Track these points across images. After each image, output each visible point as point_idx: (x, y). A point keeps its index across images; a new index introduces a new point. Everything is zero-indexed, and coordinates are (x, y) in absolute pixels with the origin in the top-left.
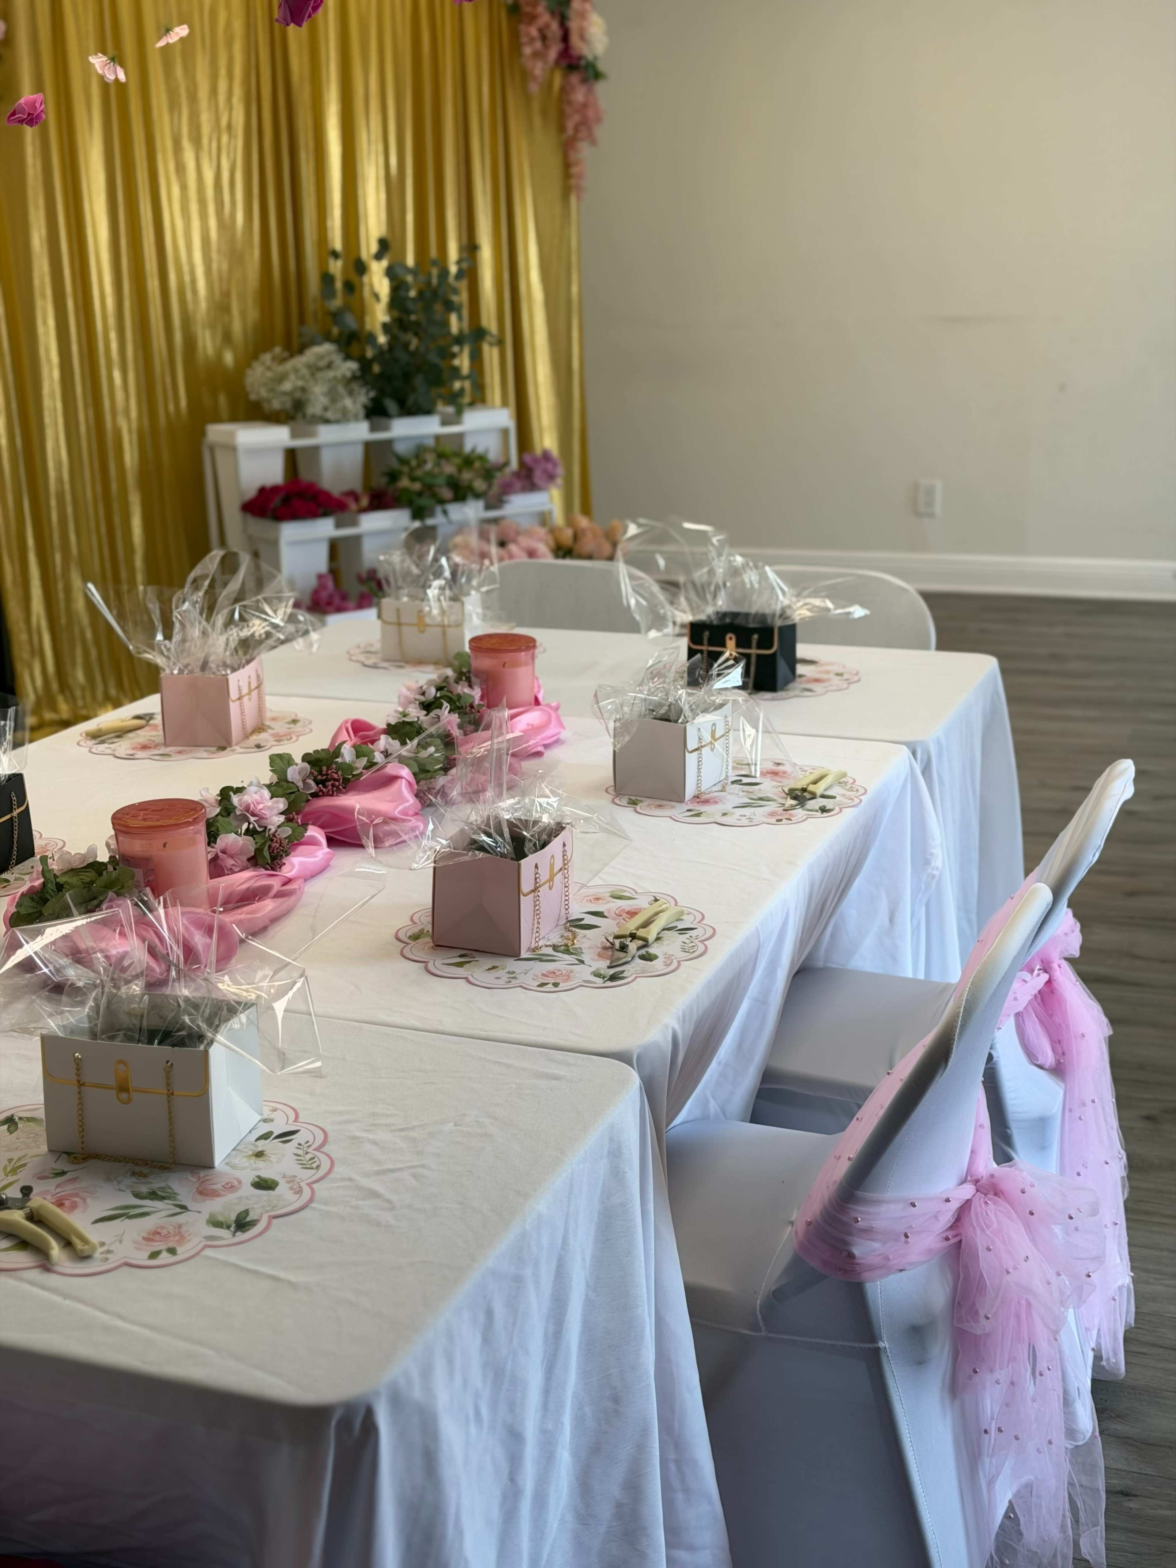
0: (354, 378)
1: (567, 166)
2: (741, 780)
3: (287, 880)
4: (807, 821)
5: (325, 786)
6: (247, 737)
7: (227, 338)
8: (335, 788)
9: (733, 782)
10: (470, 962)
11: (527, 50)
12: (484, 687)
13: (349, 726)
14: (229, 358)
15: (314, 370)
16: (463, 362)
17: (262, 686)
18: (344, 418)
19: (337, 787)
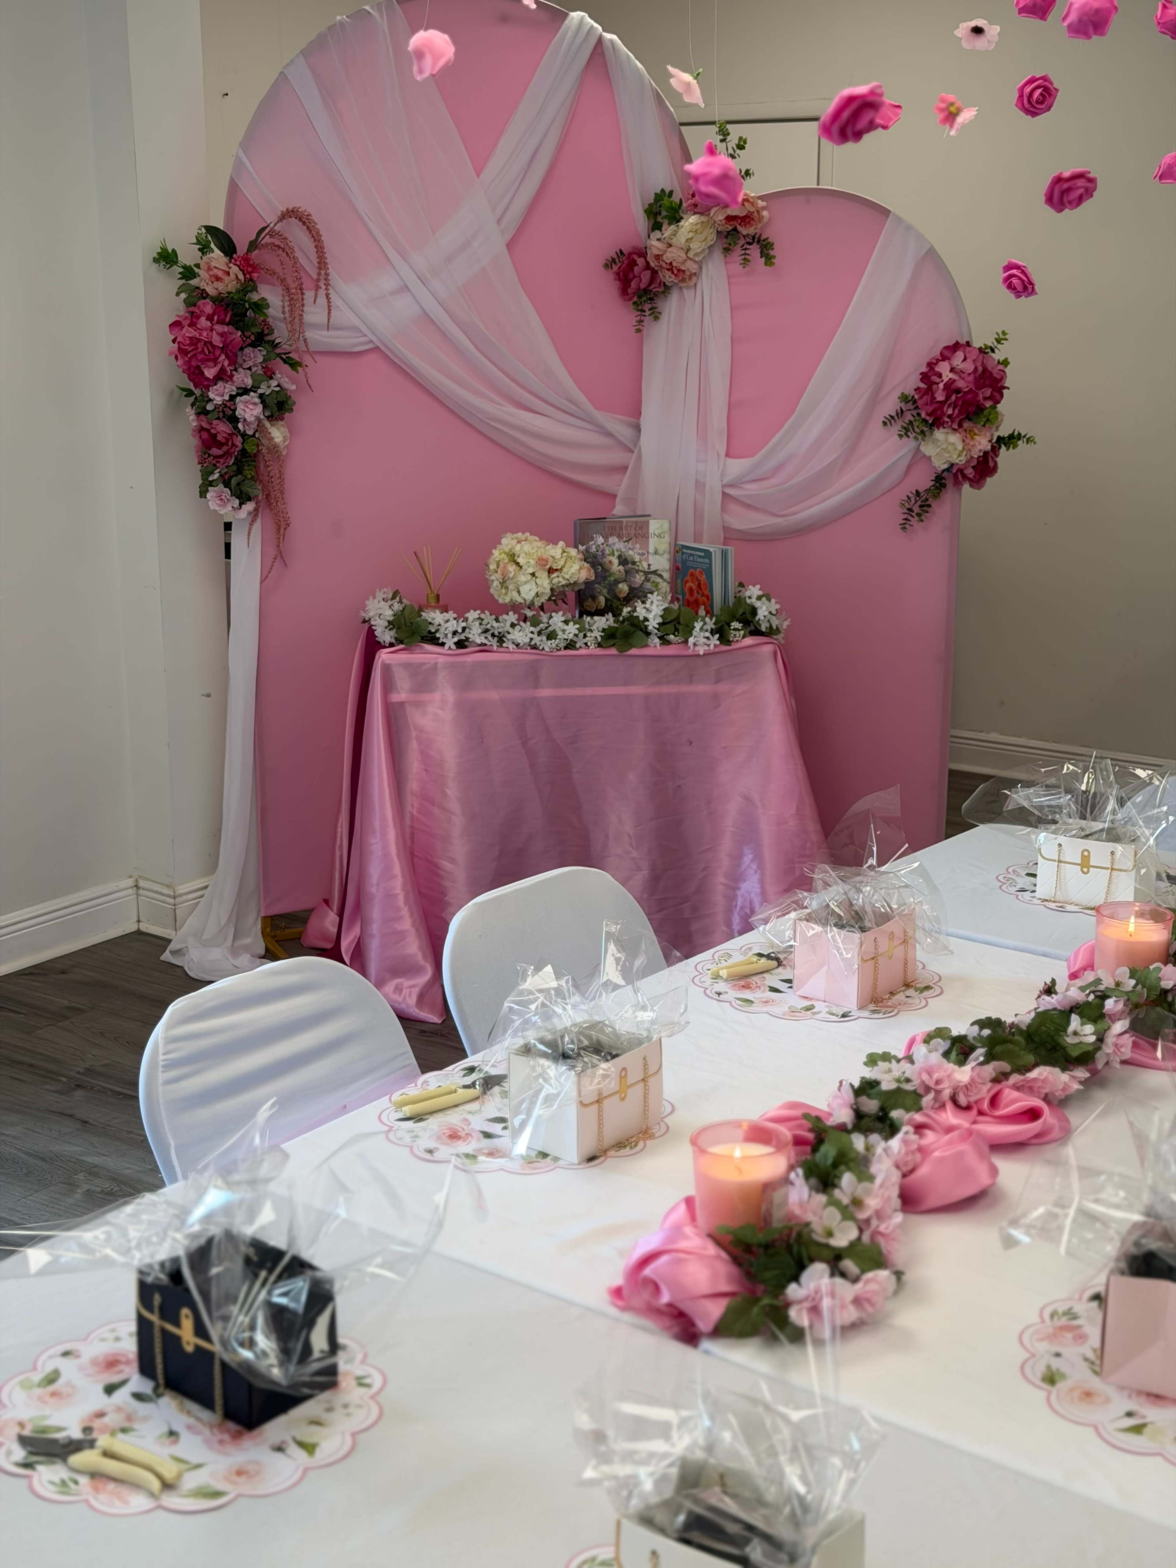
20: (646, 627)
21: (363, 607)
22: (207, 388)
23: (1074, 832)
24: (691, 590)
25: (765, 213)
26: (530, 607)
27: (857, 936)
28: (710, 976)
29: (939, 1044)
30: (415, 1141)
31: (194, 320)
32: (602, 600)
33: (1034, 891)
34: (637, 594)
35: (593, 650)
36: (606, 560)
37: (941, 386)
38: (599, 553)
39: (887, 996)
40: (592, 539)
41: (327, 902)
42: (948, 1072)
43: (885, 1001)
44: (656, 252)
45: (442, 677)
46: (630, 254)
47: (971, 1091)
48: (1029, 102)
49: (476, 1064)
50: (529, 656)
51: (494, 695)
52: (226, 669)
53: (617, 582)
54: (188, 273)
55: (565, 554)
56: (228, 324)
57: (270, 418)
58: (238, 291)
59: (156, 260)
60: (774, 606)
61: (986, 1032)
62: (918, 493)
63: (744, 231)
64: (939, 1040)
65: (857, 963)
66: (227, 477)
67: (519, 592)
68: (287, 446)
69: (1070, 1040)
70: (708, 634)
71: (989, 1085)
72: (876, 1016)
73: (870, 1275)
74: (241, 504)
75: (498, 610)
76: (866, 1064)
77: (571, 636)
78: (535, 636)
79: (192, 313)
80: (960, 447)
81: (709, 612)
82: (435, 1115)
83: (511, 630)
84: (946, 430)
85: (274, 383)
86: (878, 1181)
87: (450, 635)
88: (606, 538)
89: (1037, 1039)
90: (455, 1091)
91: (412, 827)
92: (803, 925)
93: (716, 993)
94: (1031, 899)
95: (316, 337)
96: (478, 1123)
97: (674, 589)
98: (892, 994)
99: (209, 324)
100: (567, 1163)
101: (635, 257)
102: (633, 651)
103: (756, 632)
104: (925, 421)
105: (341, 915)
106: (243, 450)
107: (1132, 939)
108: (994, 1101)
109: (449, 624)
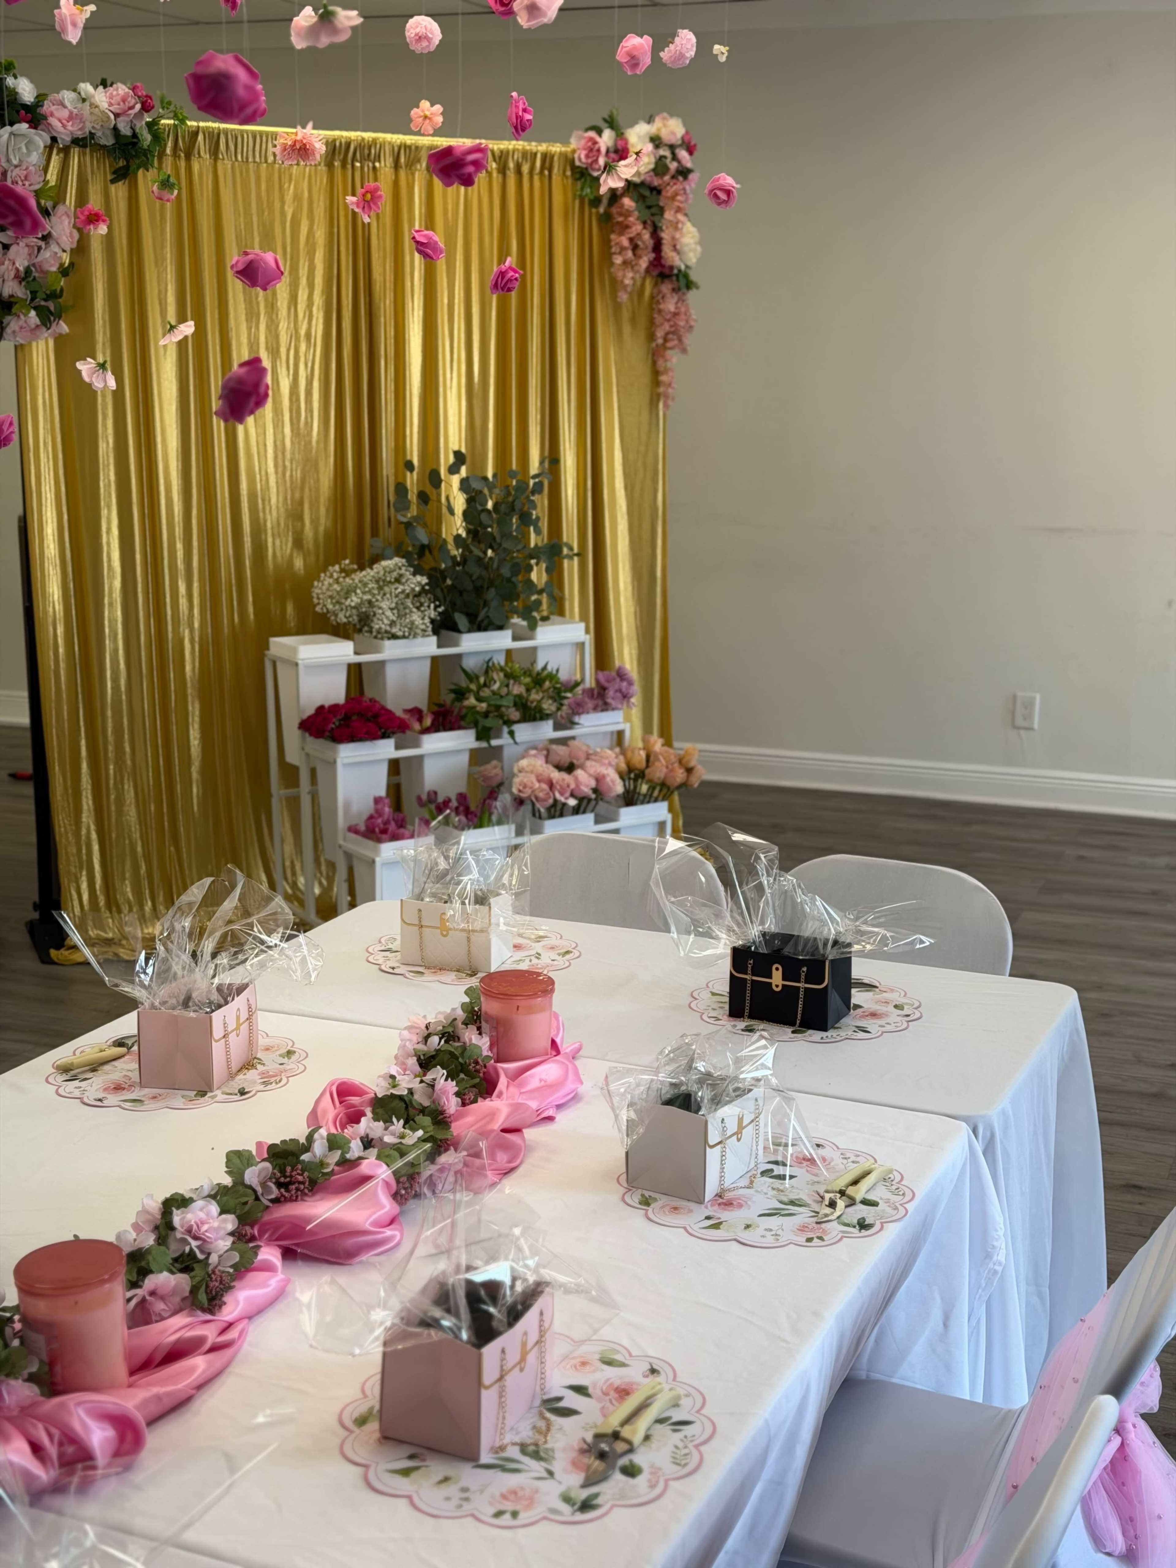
0: (423, 591)
1: (656, 374)
2: (772, 1170)
3: (225, 1325)
4: (841, 1243)
5: (288, 1190)
6: (232, 1076)
7: (298, 543)
8: (299, 1193)
9: (763, 1173)
10: (417, 1468)
11: (618, 260)
12: (494, 1034)
13: (334, 1089)
14: (299, 563)
15: (381, 583)
16: (538, 575)
17: (254, 1017)
18: (411, 633)
19: (302, 1191)
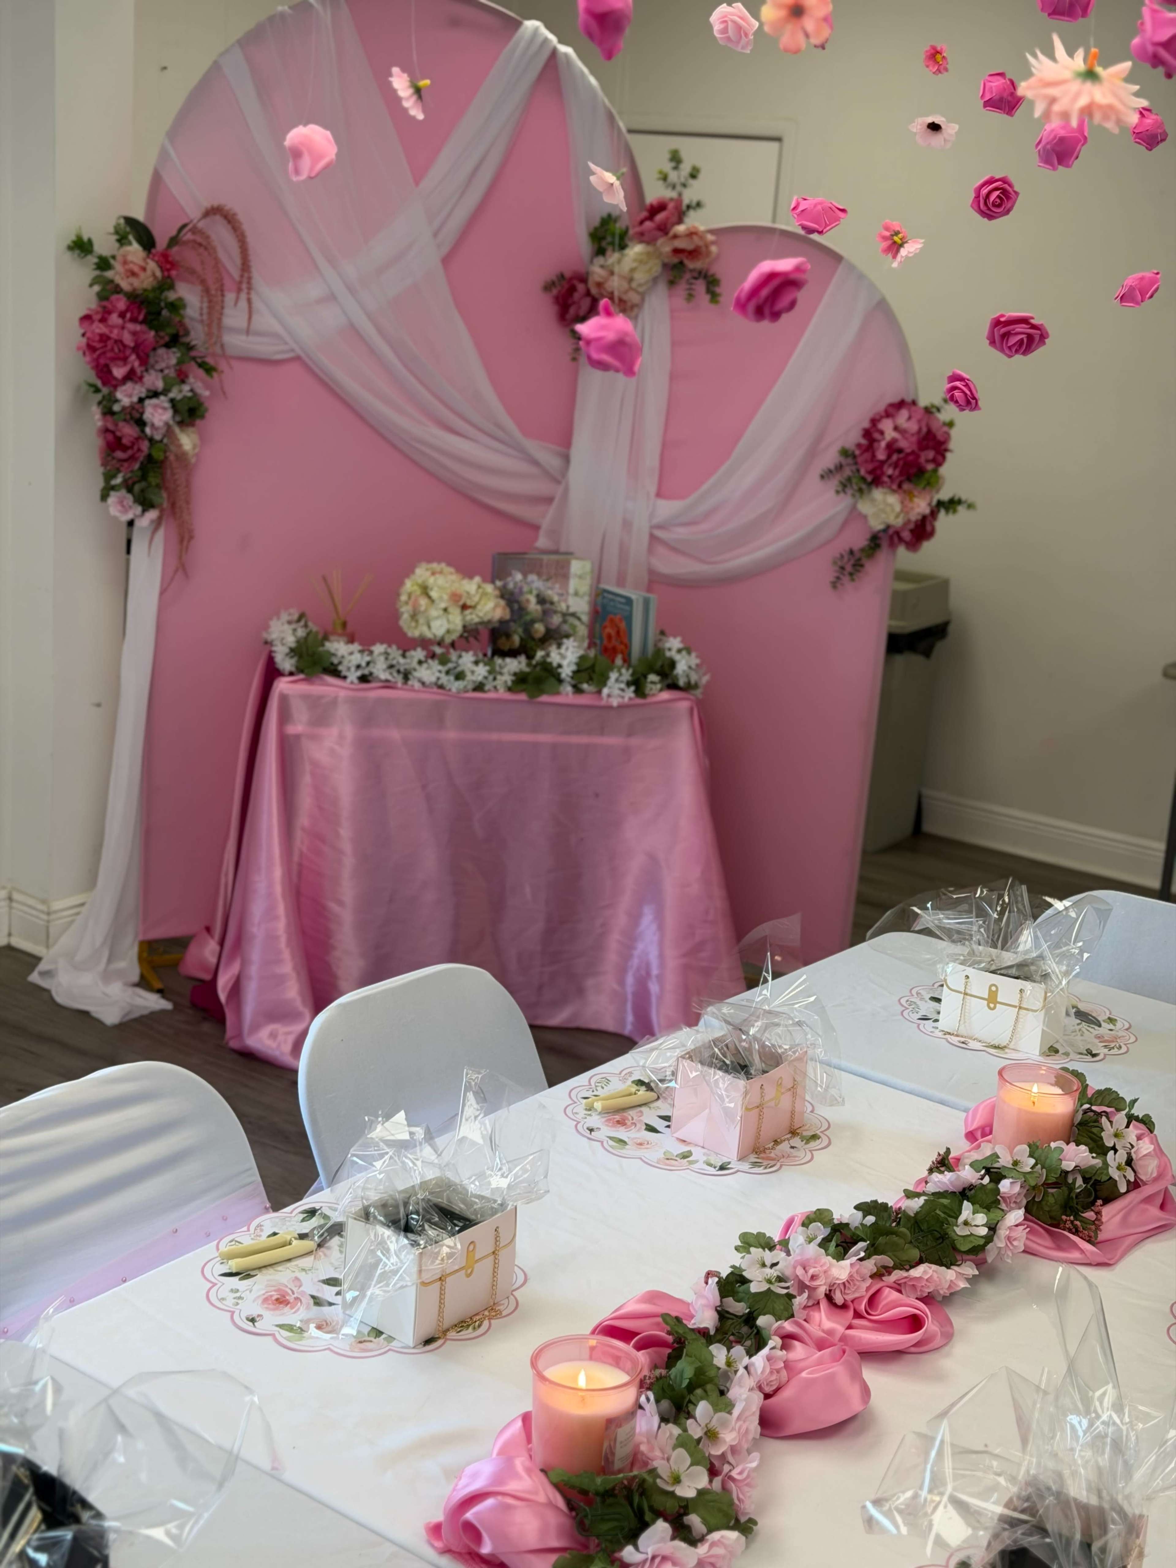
20: (559, 674)
21: (266, 627)
22: (115, 387)
23: (983, 965)
24: (609, 637)
25: (714, 249)
26: (440, 643)
27: (741, 1083)
28: (583, 1106)
29: (819, 1228)
30: (237, 1304)
31: (106, 315)
32: (516, 640)
33: (936, 1021)
34: (554, 636)
35: (502, 693)
36: (523, 598)
37: (883, 444)
38: (517, 591)
39: (771, 1145)
40: (510, 575)
41: (208, 929)
42: (825, 1268)
43: (767, 1151)
44: (597, 279)
45: (342, 711)
46: (571, 279)
47: (849, 1289)
48: (986, 204)
49: (317, 1206)
50: (435, 696)
51: (395, 734)
52: (118, 677)
53: (533, 621)
54: (104, 264)
55: (480, 591)
56: (141, 323)
57: (181, 424)
58: (154, 290)
59: (70, 248)
60: (694, 660)
61: (871, 1219)
62: (851, 552)
63: (691, 264)
64: (819, 1224)
65: (739, 1114)
66: (130, 482)
67: (429, 627)
68: (197, 455)
69: (960, 1231)
70: (623, 686)
71: (870, 1281)
72: (756, 1170)
73: (716, 1536)
74: (144, 511)
75: (406, 645)
76: (737, 1249)
77: (480, 678)
78: (443, 676)
79: (104, 307)
80: (898, 508)
81: (627, 661)
82: (264, 1271)
83: (417, 667)
84: (885, 490)
85: (186, 388)
86: (736, 1412)
87: (353, 669)
88: (525, 575)
89: (924, 1227)
90: (290, 1244)
91: (300, 865)
92: (686, 1064)
93: (588, 1129)
94: (933, 1030)
95: (234, 342)
96: (311, 1286)
97: (591, 635)
98: (776, 1142)
99: (120, 321)
100: (400, 1345)
101: (575, 282)
102: (544, 698)
103: (673, 686)
104: (863, 479)
105: (222, 943)
106: (149, 457)
107: (1035, 1109)
108: (873, 1300)
109: (353, 657)
